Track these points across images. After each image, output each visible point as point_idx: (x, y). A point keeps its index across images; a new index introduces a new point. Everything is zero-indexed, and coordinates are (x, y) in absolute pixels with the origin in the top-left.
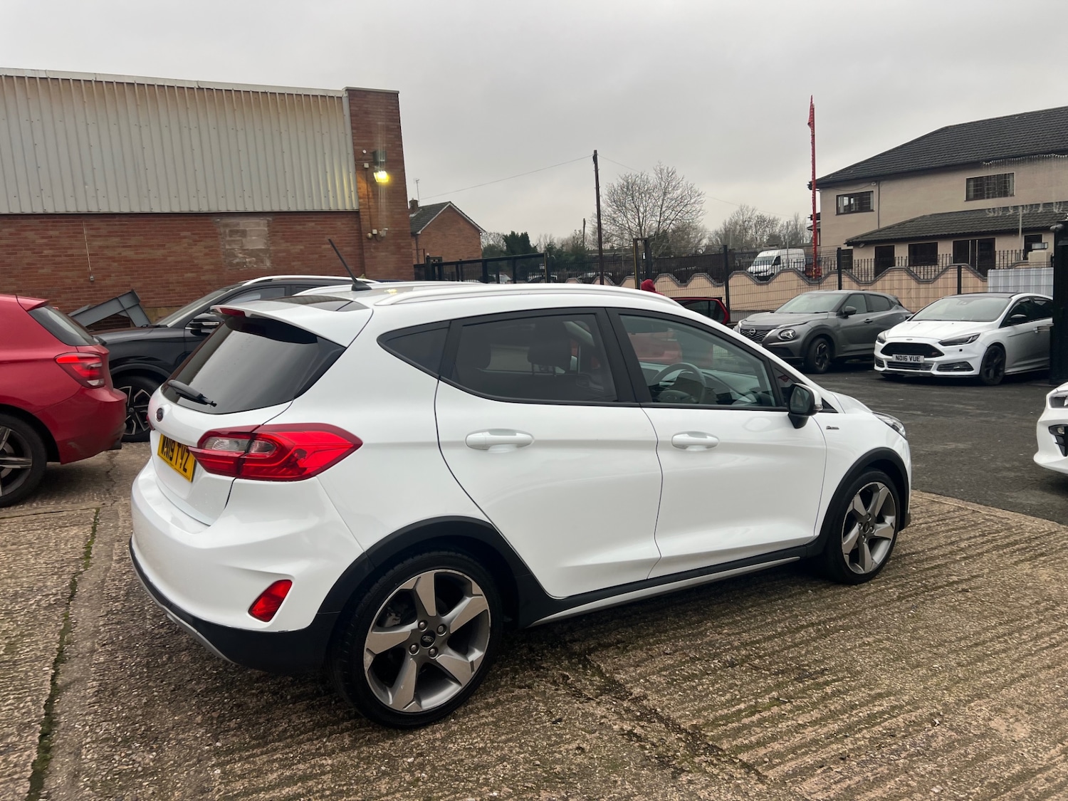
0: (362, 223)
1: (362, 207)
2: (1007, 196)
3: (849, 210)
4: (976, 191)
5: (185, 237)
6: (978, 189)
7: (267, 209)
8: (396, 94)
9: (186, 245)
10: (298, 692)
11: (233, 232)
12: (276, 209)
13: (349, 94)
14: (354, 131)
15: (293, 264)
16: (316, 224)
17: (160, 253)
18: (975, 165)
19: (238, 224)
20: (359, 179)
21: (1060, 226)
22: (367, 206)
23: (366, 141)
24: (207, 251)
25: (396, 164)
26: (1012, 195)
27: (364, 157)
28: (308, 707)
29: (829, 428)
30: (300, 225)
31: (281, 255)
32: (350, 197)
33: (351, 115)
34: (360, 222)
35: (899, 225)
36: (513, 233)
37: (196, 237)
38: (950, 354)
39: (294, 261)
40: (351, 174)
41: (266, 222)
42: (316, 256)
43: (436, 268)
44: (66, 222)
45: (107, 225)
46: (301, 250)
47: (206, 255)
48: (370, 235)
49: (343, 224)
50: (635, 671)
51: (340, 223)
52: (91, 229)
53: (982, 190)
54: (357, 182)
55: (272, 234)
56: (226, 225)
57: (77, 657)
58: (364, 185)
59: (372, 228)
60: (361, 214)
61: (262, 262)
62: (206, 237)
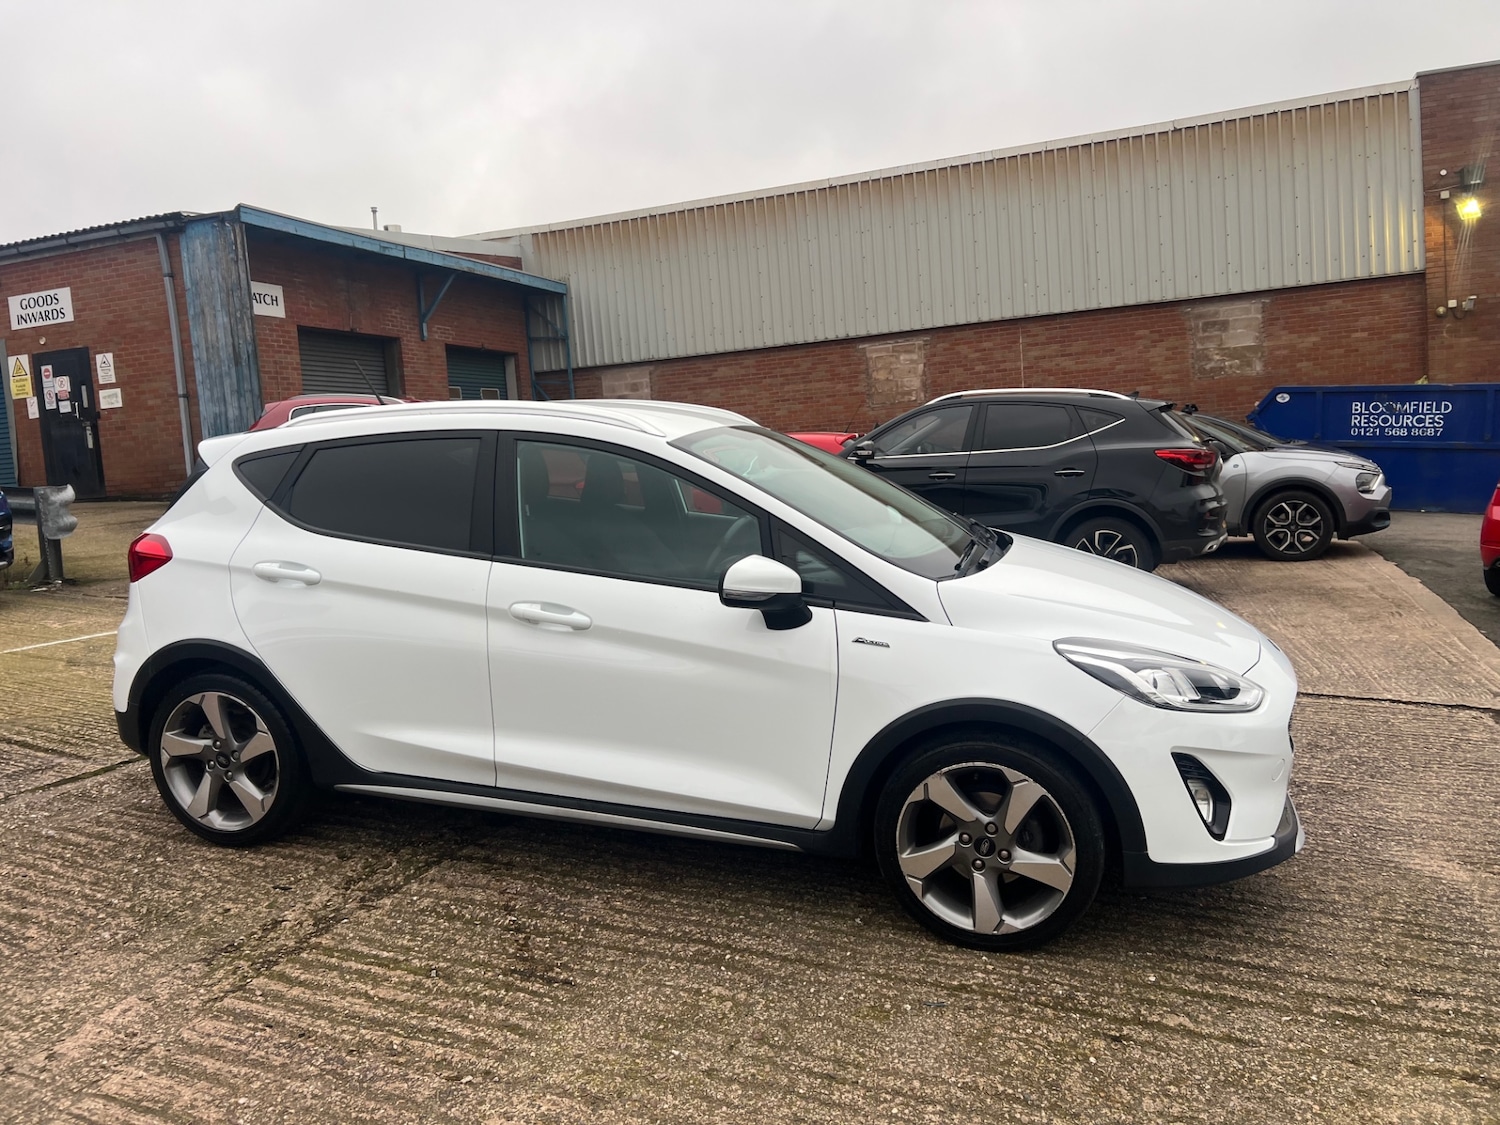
0: (1428, 291)
1: (1431, 265)
5: (1140, 338)
7: (1263, 286)
9: (1141, 348)
11: (1207, 326)
12: (1277, 284)
13: (1421, 84)
14: (1427, 142)
15: (1299, 365)
16: (1344, 302)
17: (1107, 359)
19: (1216, 313)
20: (1430, 220)
22: (1441, 263)
23: (1449, 155)
24: (1169, 353)
27: (1442, 182)
30: (1314, 305)
31: (1278, 353)
32: (1410, 251)
33: (1423, 117)
34: (1425, 290)
37: (1156, 336)
39: (1302, 361)
40: (1415, 215)
41: (1261, 305)
42: (1342, 351)
44: (1001, 330)
45: (1047, 330)
46: (1314, 343)
47: (1167, 359)
48: (1442, 309)
49: (1393, 296)
51: (1386, 297)
52: (1028, 336)
54: (1425, 224)
55: (1269, 322)
56: (1200, 316)
58: (1437, 229)
59: (1447, 299)
60: (1428, 276)
61: (1249, 364)
62: (1169, 335)
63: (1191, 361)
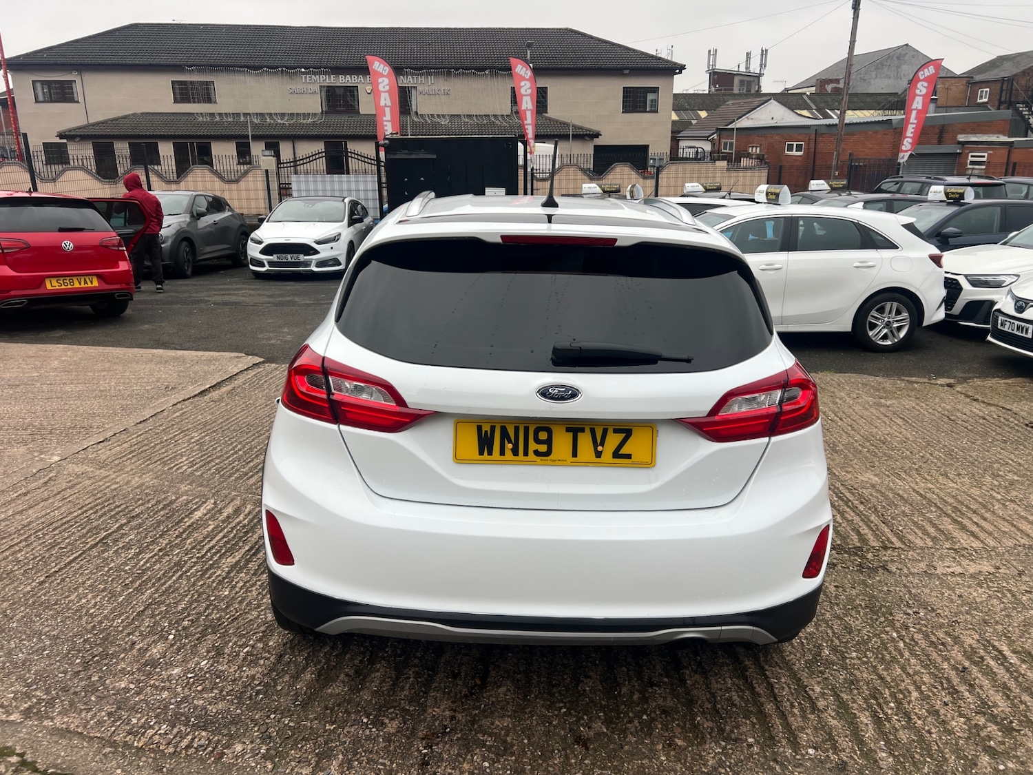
2: (211, 103)
4: (182, 94)
6: (183, 93)
18: (178, 68)
26: (215, 102)
35: (112, 120)
38: (325, 252)
53: (187, 94)
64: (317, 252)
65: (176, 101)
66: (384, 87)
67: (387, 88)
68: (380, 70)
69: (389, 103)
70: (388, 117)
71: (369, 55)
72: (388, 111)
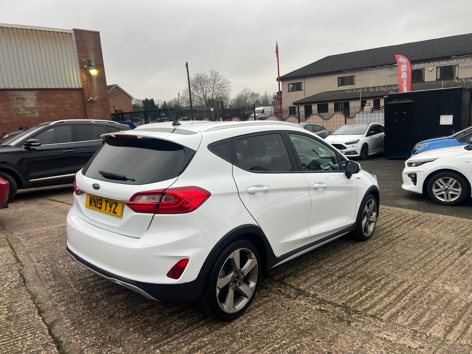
0: (84, 94)
1: (84, 87)
2: (353, 84)
3: (293, 90)
4: (341, 82)
6: (342, 82)
7: (36, 87)
8: (97, 34)
10: (170, 311)
11: (18, 99)
12: (40, 87)
13: (75, 32)
14: (79, 50)
15: (50, 114)
16: (61, 95)
18: (341, 72)
19: (20, 95)
20: (82, 73)
21: (387, 96)
22: (87, 86)
23: (85, 55)
24: (4, 108)
25: (100, 66)
26: (355, 84)
27: (84, 63)
28: (180, 317)
29: (358, 178)
30: (52, 95)
31: (43, 110)
32: (78, 82)
33: (77, 42)
34: (83, 94)
35: (313, 96)
36: (146, 99)
38: (349, 148)
40: (78, 71)
41: (35, 93)
42: (62, 110)
43: (120, 115)
46: (54, 107)
47: (3, 110)
48: (89, 100)
49: (75, 95)
50: (306, 284)
51: (73, 94)
53: (344, 82)
54: (81, 74)
55: (39, 99)
56: (14, 95)
57: (48, 309)
58: (85, 76)
59: (90, 97)
60: (84, 90)
61: (34, 113)
62: (3, 101)
63: (13, 111)
64: (345, 148)
65: (338, 86)
66: (404, 69)
67: (405, 69)
68: (402, 61)
69: (406, 77)
70: (405, 83)
71: (396, 54)
72: (405, 80)
